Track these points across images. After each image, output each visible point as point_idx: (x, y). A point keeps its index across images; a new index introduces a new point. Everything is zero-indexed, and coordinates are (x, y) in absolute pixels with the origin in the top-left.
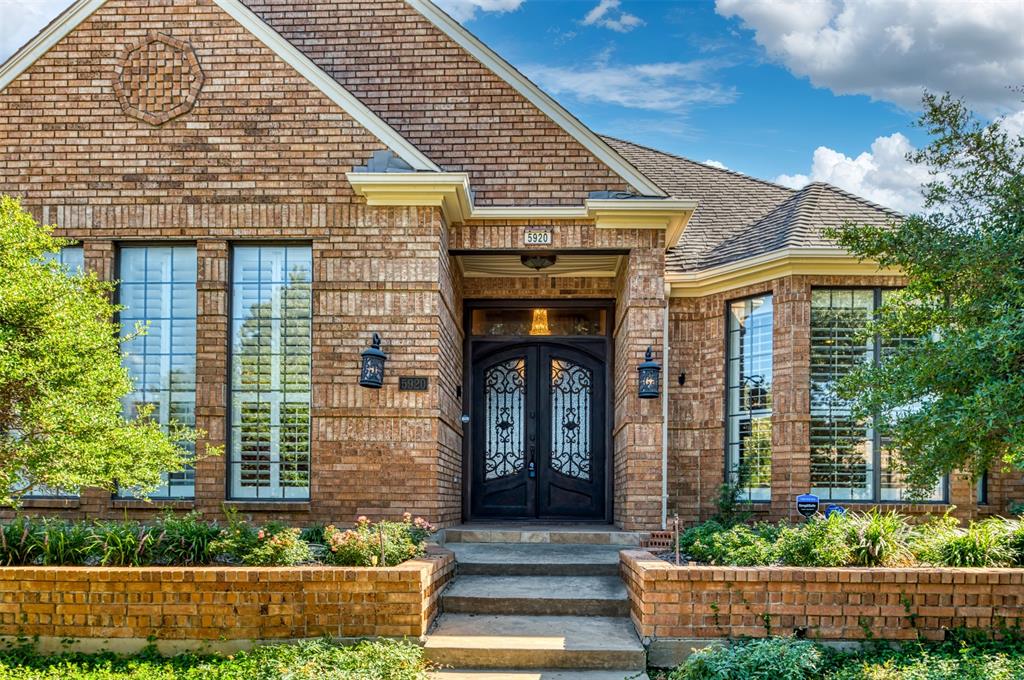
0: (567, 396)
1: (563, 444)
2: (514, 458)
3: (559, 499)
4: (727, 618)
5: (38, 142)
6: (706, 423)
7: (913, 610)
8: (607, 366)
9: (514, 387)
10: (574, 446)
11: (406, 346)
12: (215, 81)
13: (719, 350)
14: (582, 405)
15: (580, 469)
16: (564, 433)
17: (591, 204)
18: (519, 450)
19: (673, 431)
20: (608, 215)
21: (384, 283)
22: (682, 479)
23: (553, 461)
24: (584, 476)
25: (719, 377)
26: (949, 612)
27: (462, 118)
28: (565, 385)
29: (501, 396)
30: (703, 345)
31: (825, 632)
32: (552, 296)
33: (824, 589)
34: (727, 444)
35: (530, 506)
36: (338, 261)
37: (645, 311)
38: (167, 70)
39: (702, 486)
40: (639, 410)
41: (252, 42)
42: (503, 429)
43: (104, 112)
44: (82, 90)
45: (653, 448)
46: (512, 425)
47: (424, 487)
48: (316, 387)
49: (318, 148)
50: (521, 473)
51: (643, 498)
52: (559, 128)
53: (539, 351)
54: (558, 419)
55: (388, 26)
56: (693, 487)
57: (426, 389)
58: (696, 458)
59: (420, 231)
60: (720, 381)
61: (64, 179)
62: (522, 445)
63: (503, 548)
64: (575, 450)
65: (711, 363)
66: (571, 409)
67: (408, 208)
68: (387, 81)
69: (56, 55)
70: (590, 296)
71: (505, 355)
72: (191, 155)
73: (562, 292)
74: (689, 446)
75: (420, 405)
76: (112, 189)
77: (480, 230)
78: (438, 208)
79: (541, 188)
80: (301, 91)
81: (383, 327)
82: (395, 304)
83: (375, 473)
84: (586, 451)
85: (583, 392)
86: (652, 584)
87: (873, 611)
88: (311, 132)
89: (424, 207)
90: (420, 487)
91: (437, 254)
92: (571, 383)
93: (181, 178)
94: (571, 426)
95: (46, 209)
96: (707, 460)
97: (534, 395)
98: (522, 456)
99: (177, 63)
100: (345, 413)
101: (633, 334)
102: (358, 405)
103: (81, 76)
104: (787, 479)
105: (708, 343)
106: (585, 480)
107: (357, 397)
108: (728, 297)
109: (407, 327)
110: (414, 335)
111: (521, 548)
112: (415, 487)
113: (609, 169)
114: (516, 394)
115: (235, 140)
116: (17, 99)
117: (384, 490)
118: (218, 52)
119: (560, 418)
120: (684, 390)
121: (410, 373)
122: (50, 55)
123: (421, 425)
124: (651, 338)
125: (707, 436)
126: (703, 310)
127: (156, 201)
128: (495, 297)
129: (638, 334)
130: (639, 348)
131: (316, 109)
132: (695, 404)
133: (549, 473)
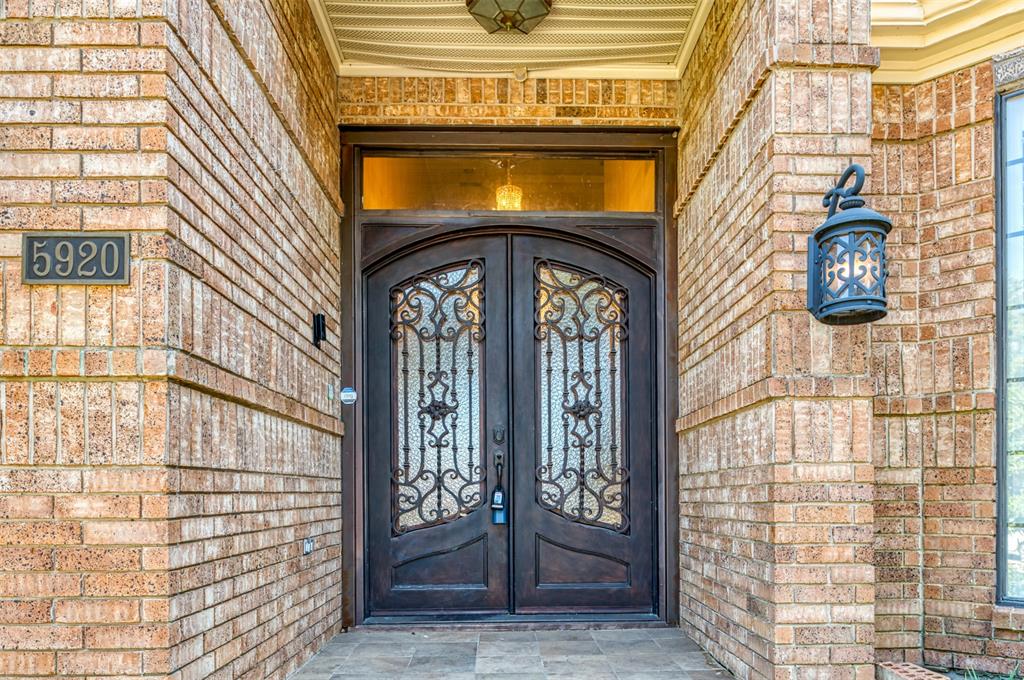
0: (573, 347)
1: (566, 449)
2: (460, 482)
3: (559, 570)
6: (943, 400)
8: (660, 278)
9: (457, 326)
10: (590, 453)
11: (51, 125)
13: (982, 210)
14: (605, 365)
15: (602, 503)
16: (566, 426)
18: (471, 465)
23: (545, 487)
24: (612, 518)
25: (981, 279)
28: (567, 322)
29: (430, 347)
30: (927, 203)
32: (539, 121)
34: (1002, 453)
35: (496, 585)
37: (818, 79)
39: (928, 559)
40: (806, 360)
42: (434, 418)
45: (846, 471)
46: (454, 410)
47: (121, 626)
50: (475, 514)
51: (821, 613)
54: (554, 397)
57: (120, 276)
58: (914, 487)
62: (476, 452)
64: (590, 463)
65: (959, 244)
66: (581, 375)
70: (623, 122)
71: (435, 257)
73: (560, 112)
74: (895, 459)
75: (101, 335)
84: (614, 465)
85: (606, 337)
90: (106, 627)
92: (581, 318)
94: (581, 411)
96: (947, 496)
97: (500, 341)
98: (476, 478)
101: (785, 144)
105: (941, 197)
106: (612, 528)
109: (52, 59)
110: (80, 86)
112: (86, 631)
114: (463, 341)
119: (557, 394)
121: (64, 220)
123: (105, 407)
124: (834, 155)
125: (945, 431)
126: (927, 114)
128: (409, 121)
129: (799, 144)
130: (804, 183)
132: (909, 351)
133: (537, 512)
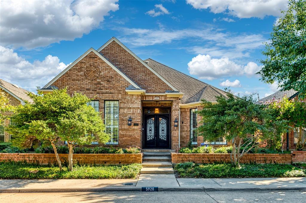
0: (162, 125)
1: (161, 134)
2: (152, 136)
3: (161, 144)
4: (184, 160)
5: (71, 83)
6: (187, 130)
7: (209, 159)
10: (164, 134)
11: (135, 118)
12: (102, 73)
13: (189, 118)
14: (165, 126)
15: (165, 138)
16: (162, 132)
17: (166, 93)
19: (181, 132)
20: (169, 95)
21: (131, 107)
22: (183, 141)
23: (160, 137)
24: (165, 140)
26: (214, 159)
27: (144, 77)
29: (150, 125)
31: (197, 162)
32: (159, 106)
33: (197, 156)
34: (190, 134)
35: (155, 145)
36: (123, 104)
37: (175, 111)
38: (94, 71)
40: (175, 129)
41: (108, 66)
42: (150, 131)
43: (83, 78)
44: (79, 74)
45: (177, 135)
46: (152, 130)
47: (138, 142)
48: (120, 125)
49: (120, 84)
50: (154, 139)
51: (175, 144)
52: (160, 79)
53: (157, 116)
54: (160, 129)
55: (131, 61)
56: (185, 142)
57: (138, 126)
58: (185, 137)
59: (137, 99)
60: (189, 123)
61: (76, 89)
62: (154, 134)
63: (151, 152)
64: (164, 135)
65: (188, 120)
66: (163, 127)
67: (135, 95)
68: (130, 70)
69: (74, 68)
70: (166, 106)
71: (150, 117)
72: (98, 85)
73: (161, 105)
74: (184, 135)
75: (137, 128)
76: (84, 91)
77: (147, 97)
78: (140, 95)
79: (157, 90)
80: (117, 75)
81: (131, 115)
82: (133, 111)
83: (130, 140)
84: (166, 135)
85: (165, 124)
86: (173, 156)
87: (204, 159)
88: (119, 82)
89: (138, 95)
91: (140, 103)
92: (163, 122)
93: (96, 89)
94: (163, 130)
95: (73, 94)
96: (187, 137)
97: (156, 124)
98: (154, 136)
99: (95, 69)
100: (125, 130)
102: (127, 128)
103: (79, 71)
104: (200, 140)
105: (187, 116)
107: (126, 127)
108: (190, 108)
110: (136, 116)
111: (154, 152)
112: (136, 142)
113: (169, 87)
114: (153, 124)
115: (105, 83)
116: (67, 75)
117: (131, 142)
118: (102, 68)
119: (161, 129)
120: (183, 125)
121: (135, 123)
122: (73, 68)
123: (137, 132)
124: (177, 116)
125: (187, 133)
126: (186, 110)
127: (92, 93)
128: (149, 106)
129: (174, 115)
130: (175, 118)
131: (119, 78)
132: (185, 127)
133: (159, 139)
